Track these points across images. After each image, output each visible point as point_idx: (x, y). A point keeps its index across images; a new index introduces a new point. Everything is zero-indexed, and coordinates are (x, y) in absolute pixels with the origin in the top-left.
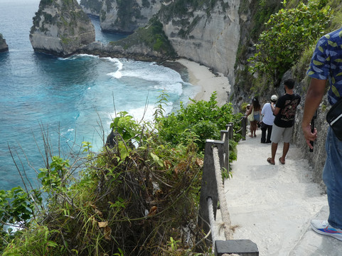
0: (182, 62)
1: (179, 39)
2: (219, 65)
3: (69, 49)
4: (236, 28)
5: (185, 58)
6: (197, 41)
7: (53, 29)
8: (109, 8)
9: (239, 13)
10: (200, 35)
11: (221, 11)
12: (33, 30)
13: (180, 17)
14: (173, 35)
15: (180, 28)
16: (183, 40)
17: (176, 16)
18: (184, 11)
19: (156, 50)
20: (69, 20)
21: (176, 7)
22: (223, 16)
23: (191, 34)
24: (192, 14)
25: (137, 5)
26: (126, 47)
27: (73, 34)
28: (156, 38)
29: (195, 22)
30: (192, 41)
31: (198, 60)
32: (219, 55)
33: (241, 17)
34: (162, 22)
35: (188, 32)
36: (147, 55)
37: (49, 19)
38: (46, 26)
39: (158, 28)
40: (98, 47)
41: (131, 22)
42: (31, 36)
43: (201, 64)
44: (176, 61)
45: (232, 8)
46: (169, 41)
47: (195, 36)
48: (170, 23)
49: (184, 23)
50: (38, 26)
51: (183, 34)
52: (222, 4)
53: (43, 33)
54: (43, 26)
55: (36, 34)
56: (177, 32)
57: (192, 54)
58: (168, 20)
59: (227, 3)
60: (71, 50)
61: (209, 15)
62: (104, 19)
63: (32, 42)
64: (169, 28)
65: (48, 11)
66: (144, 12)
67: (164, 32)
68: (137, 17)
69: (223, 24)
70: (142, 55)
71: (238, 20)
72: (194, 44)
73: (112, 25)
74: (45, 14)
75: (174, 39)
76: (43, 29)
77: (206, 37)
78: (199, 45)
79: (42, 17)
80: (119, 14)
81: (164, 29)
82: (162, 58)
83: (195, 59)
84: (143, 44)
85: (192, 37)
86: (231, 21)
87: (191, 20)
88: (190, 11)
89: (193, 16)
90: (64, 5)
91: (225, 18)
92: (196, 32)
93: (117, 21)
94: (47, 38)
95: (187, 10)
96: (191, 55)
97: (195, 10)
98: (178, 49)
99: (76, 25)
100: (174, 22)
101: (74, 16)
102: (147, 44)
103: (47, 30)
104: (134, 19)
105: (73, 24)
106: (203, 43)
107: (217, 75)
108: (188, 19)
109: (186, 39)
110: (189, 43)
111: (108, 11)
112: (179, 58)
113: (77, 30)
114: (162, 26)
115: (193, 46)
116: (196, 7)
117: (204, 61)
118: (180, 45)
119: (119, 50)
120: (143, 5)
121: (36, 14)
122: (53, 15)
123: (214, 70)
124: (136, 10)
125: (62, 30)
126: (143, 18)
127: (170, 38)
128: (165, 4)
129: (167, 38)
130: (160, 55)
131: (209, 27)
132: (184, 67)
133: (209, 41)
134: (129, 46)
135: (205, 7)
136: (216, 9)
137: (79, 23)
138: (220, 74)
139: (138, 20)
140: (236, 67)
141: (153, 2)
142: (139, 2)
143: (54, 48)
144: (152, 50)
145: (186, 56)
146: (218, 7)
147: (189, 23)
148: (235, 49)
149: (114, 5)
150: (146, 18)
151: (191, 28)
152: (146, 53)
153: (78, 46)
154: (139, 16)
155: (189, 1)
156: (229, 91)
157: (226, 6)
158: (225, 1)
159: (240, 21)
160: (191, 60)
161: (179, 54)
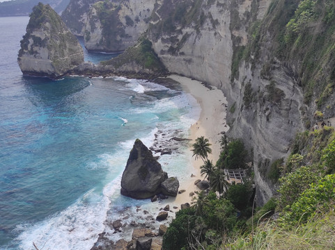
0: (173, 77)
1: (170, 56)
2: (212, 78)
3: (60, 70)
4: (228, 43)
5: (176, 74)
6: (188, 57)
7: (43, 52)
8: (93, 28)
9: (231, 29)
10: (190, 51)
11: (211, 27)
12: (21, 53)
13: (169, 34)
14: (163, 52)
15: (170, 45)
16: (173, 57)
17: (164, 35)
19: (147, 67)
20: (58, 42)
21: (165, 25)
22: (213, 32)
23: (181, 51)
24: (180, 32)
25: (121, 24)
26: (117, 66)
27: (63, 55)
28: (146, 56)
29: (185, 39)
30: (182, 57)
31: (189, 75)
32: (211, 70)
33: (233, 33)
34: (151, 41)
35: (178, 49)
36: (139, 73)
37: (39, 42)
38: (36, 49)
39: (147, 47)
40: (89, 67)
41: (116, 41)
42: (19, 59)
43: (193, 79)
44: (168, 77)
45: (222, 25)
46: (159, 59)
47: (185, 52)
48: (159, 41)
49: (173, 40)
50: (27, 49)
51: (172, 51)
52: (212, 21)
53: (32, 56)
54: (32, 49)
55: (24, 57)
56: (167, 49)
58: (157, 38)
59: (217, 20)
60: (63, 72)
61: (198, 32)
62: (88, 39)
63: (20, 65)
64: (158, 46)
65: (37, 34)
66: (128, 30)
67: (153, 50)
68: (122, 36)
69: (214, 40)
70: (134, 73)
71: (230, 36)
72: (184, 60)
73: (97, 45)
74: (34, 37)
75: (164, 56)
76: (32, 52)
77: (197, 52)
78: (189, 61)
79: (31, 41)
80: (104, 34)
81: (153, 47)
82: (154, 75)
83: (186, 74)
84: (134, 62)
85: (182, 54)
86: (221, 37)
87: (180, 37)
88: (178, 28)
89: (182, 33)
90: (53, 28)
91: (215, 34)
92: (186, 48)
93: (102, 41)
94: (36, 61)
95: (176, 28)
96: (182, 70)
97: (183, 27)
98: (168, 66)
99: (66, 46)
100: (163, 39)
101: (62, 38)
102: (138, 62)
103: (36, 52)
104: (119, 38)
105: (62, 46)
106: (194, 59)
107: (211, 88)
108: (177, 36)
109: (177, 55)
110: (180, 60)
111: (93, 31)
112: (170, 74)
113: (66, 52)
114: (151, 44)
115: (183, 62)
116: (184, 25)
117: (195, 76)
118: (171, 62)
119: (111, 69)
120: (127, 23)
121: (24, 37)
122: (43, 38)
123: (207, 84)
124: (120, 29)
125: (53, 52)
126: (128, 36)
127: (160, 56)
128: (152, 22)
129: (157, 55)
130: (151, 72)
131: (199, 43)
132: (177, 82)
133: (200, 57)
134: (120, 65)
135: (193, 25)
136: (205, 26)
137: (67, 45)
138: (213, 87)
139: (123, 39)
140: (232, 80)
141: (137, 20)
142: (123, 21)
143: (44, 69)
144: (143, 68)
145: (177, 72)
146: (208, 24)
147: (178, 40)
148: (229, 63)
149: (98, 25)
150: (130, 37)
151: (180, 45)
152: (137, 71)
153: (69, 67)
154: (123, 35)
155: (177, 19)
156: (226, 102)
157: (215, 23)
158: (215, 18)
159: (232, 36)
160: (182, 75)
161: (170, 71)
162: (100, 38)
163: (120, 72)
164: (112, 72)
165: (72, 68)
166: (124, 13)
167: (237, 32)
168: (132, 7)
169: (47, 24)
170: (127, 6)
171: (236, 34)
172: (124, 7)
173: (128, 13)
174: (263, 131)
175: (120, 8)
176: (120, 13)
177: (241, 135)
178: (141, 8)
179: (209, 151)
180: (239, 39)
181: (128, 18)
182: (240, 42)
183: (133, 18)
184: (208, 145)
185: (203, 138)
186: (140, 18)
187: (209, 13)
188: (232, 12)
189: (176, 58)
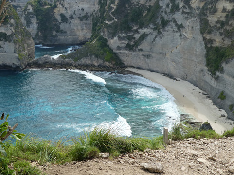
1: (126, 51)
2: (173, 72)
5: (132, 66)
6: (146, 53)
8: (29, 23)
9: (202, 33)
10: (149, 48)
11: (176, 30)
13: (126, 33)
14: (119, 48)
15: (127, 42)
16: (130, 52)
17: (121, 33)
18: (129, 29)
19: (107, 61)
21: (121, 25)
22: (179, 34)
23: (139, 47)
24: (137, 31)
25: (57, 20)
26: (76, 60)
27: (24, 49)
28: (105, 51)
29: (143, 37)
30: (141, 53)
31: (148, 68)
32: (174, 64)
33: (204, 36)
34: (106, 38)
36: (99, 66)
39: (103, 43)
41: (52, 36)
43: (152, 71)
44: (126, 70)
46: (115, 54)
47: (143, 49)
48: (116, 38)
49: (130, 38)
51: (129, 47)
52: (177, 25)
56: (123, 45)
57: (141, 63)
58: (114, 36)
59: (182, 24)
60: (25, 65)
61: (159, 33)
64: (114, 42)
66: (63, 26)
67: (108, 46)
68: (57, 31)
71: (202, 38)
72: (143, 55)
75: (121, 51)
77: (157, 49)
78: (148, 56)
81: (108, 43)
83: (144, 67)
84: (93, 56)
85: (141, 50)
86: (187, 38)
87: (137, 36)
88: (135, 28)
89: (138, 33)
91: (181, 35)
92: (145, 45)
93: (37, 35)
95: (132, 28)
97: (141, 27)
98: (125, 60)
99: (25, 42)
100: (119, 37)
101: (23, 34)
102: (97, 57)
104: (54, 33)
105: (23, 41)
106: (154, 55)
107: (176, 80)
108: (133, 35)
109: (135, 51)
110: (138, 55)
111: (28, 26)
112: (127, 67)
113: (26, 46)
114: (106, 40)
115: (142, 57)
118: (127, 57)
119: (70, 62)
120: (62, 20)
123: (170, 76)
124: (55, 25)
126: (62, 32)
127: (116, 51)
128: (107, 22)
130: (111, 65)
133: (161, 53)
134: (79, 59)
135: (152, 26)
136: (168, 28)
138: (178, 79)
139: (58, 34)
141: (72, 17)
142: (59, 18)
144: (104, 61)
145: (134, 65)
146: (171, 27)
147: (135, 38)
149: (34, 20)
150: (66, 32)
151: (137, 44)
152: (96, 64)
153: (28, 60)
154: (59, 30)
155: (133, 20)
157: (180, 27)
158: (179, 23)
159: (204, 39)
160: (139, 68)
161: (126, 64)
162: (36, 32)
163: (79, 65)
164: (72, 65)
165: (31, 61)
166: (59, 11)
167: (208, 36)
168: (66, 6)
169: (12, 21)
170: (62, 5)
171: (208, 37)
172: (59, 6)
173: (63, 11)
175: (55, 7)
176: (56, 10)
178: (75, 8)
180: (211, 41)
181: (62, 16)
182: (212, 43)
183: (68, 15)
186: (74, 16)
187: (173, 18)
188: (201, 20)
189: (134, 53)
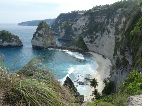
0: (90, 53)
1: (90, 44)
2: (106, 54)
3: (46, 46)
4: (113, 40)
5: (92, 51)
6: (97, 45)
7: (41, 39)
8: (62, 31)
9: (115, 35)
11: (107, 33)
12: (33, 39)
13: (90, 35)
14: (87, 42)
15: (90, 40)
16: (91, 44)
17: (88, 35)
18: (92, 33)
19: (80, 48)
20: (47, 36)
21: (89, 32)
22: (108, 35)
23: (94, 42)
24: (95, 34)
25: (73, 30)
26: (68, 46)
27: (48, 41)
28: (80, 43)
30: (95, 45)
32: (106, 51)
33: (116, 36)
35: (93, 41)
36: (77, 49)
37: (40, 35)
38: (38, 37)
39: (81, 40)
40: (57, 46)
41: (70, 37)
42: (32, 41)
45: (112, 33)
46: (85, 44)
47: (96, 43)
48: (86, 37)
49: (92, 38)
50: (35, 37)
51: (91, 42)
52: (108, 31)
53: (37, 40)
54: (37, 37)
55: (34, 40)
56: (89, 41)
58: (85, 36)
61: (102, 35)
62: (59, 35)
63: (32, 43)
64: (85, 39)
65: (39, 32)
66: (75, 33)
67: (83, 41)
68: (72, 35)
69: (108, 39)
70: (74, 49)
71: (114, 37)
72: (96, 46)
73: (62, 38)
74: (38, 33)
75: (88, 44)
76: (37, 39)
77: (101, 43)
78: (98, 47)
79: (37, 34)
80: (65, 34)
82: (82, 51)
83: (96, 51)
84: (75, 45)
86: (111, 38)
87: (95, 37)
88: (94, 33)
89: (95, 35)
90: (45, 30)
91: (109, 36)
92: (97, 41)
93: (64, 36)
94: (38, 42)
96: (95, 50)
97: (96, 33)
98: (89, 48)
99: (49, 37)
100: (87, 37)
101: (49, 34)
102: (77, 45)
103: (38, 39)
104: (71, 36)
105: (48, 37)
106: (100, 46)
107: (105, 58)
108: (93, 36)
109: (93, 44)
110: (94, 46)
111: (61, 32)
112: (89, 51)
113: (49, 39)
114: (83, 38)
115: (95, 47)
116: (97, 32)
117: (100, 53)
118: (90, 46)
119: (66, 47)
120: (75, 30)
121: (35, 33)
122: (41, 34)
123: (104, 57)
124: (72, 32)
125: (44, 39)
126: (75, 35)
127: (86, 43)
128: (84, 30)
129: (85, 43)
130: (82, 50)
131: (102, 39)
132: (92, 55)
133: (102, 45)
134: (70, 46)
135: (100, 32)
136: (105, 33)
137: (50, 37)
138: (107, 58)
139: (73, 36)
140: (114, 56)
141: (79, 29)
142: (74, 29)
143: (40, 46)
144: (78, 48)
145: (92, 50)
147: (94, 38)
148: (113, 48)
149: (64, 30)
150: (76, 35)
151: (94, 40)
152: (76, 49)
153: (49, 45)
154: (73, 35)
155: (94, 29)
156: (111, 65)
157: (109, 32)
158: (109, 30)
159: (116, 38)
160: (94, 52)
161: (89, 50)
163: (69, 49)
164: (66, 49)
165: (51, 46)
166: (74, 26)
167: (117, 36)
168: (77, 24)
169: (44, 29)
170: (75, 24)
171: (117, 37)
172: (74, 24)
173: (76, 26)
174: (120, 79)
175: (72, 24)
176: (73, 26)
177: (114, 80)
178: (81, 25)
179: (97, 85)
180: (118, 39)
181: (75, 28)
182: (118, 40)
183: (77, 28)
184: (97, 82)
185: (95, 79)
186: (80, 28)
187: (107, 28)
188: (116, 28)
189: (92, 45)
